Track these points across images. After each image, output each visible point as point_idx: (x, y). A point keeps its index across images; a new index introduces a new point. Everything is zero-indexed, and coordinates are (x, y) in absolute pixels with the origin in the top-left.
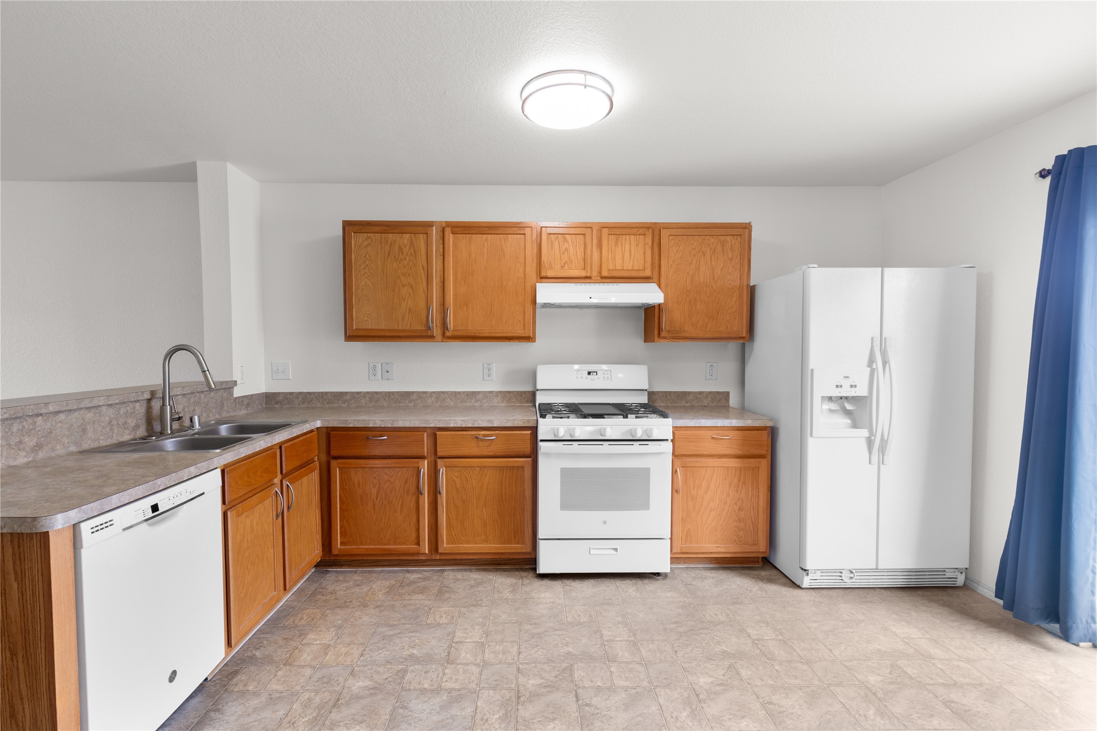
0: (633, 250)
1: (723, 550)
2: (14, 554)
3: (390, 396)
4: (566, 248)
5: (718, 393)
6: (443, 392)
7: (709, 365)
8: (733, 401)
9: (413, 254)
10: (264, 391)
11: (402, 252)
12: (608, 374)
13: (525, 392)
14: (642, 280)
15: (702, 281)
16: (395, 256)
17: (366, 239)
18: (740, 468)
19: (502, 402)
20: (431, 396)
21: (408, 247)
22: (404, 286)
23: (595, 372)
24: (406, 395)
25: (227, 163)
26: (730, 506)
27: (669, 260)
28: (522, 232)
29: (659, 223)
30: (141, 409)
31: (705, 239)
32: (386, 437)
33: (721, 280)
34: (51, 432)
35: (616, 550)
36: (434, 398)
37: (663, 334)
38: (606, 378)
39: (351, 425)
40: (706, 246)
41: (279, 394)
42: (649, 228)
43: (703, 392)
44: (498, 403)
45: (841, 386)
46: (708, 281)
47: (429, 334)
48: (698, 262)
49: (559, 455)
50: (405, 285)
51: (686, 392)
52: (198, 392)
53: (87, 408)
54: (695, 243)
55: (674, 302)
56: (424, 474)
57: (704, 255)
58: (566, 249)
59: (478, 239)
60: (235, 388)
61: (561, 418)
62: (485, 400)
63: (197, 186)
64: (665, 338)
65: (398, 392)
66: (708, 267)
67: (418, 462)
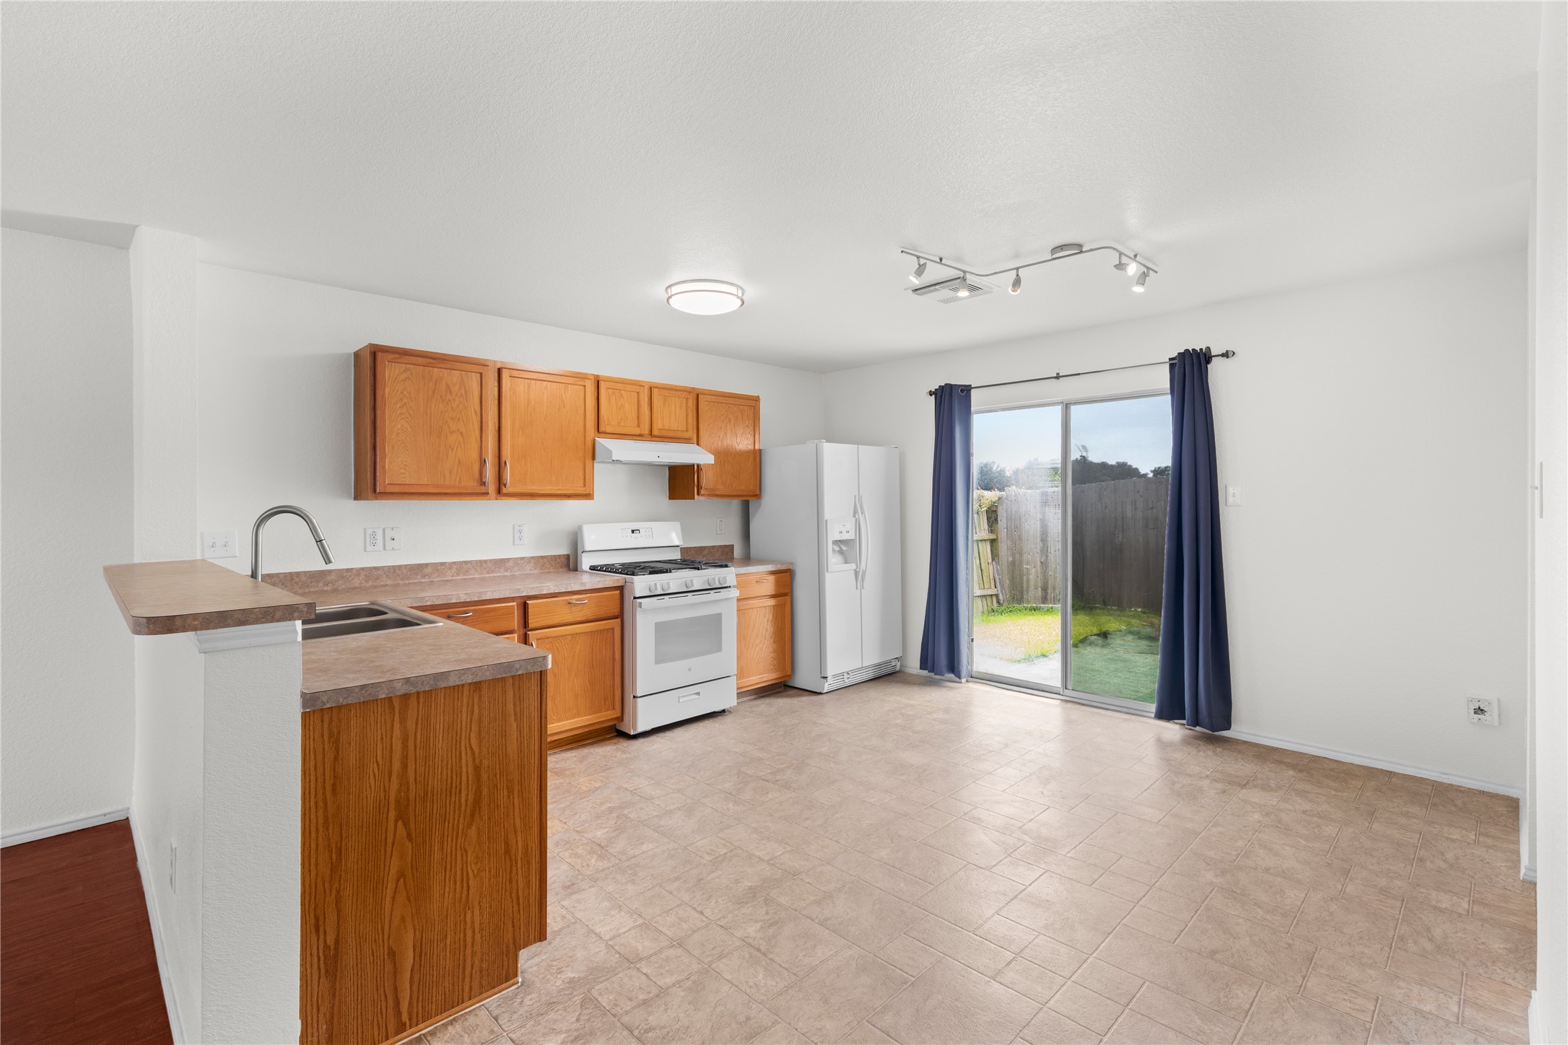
0: (677, 412)
1: (765, 679)
2: (514, 695)
3: (395, 572)
4: (622, 404)
5: (726, 546)
7: (719, 520)
8: (737, 553)
9: (464, 395)
11: (451, 392)
12: (649, 531)
13: (560, 556)
14: (685, 440)
16: (441, 396)
17: (404, 372)
18: (773, 606)
19: (535, 569)
20: (450, 568)
21: (457, 386)
22: (453, 432)
23: (639, 530)
24: (419, 568)
27: (705, 423)
32: (471, 614)
35: (698, 694)
37: (702, 492)
40: (730, 413)
42: (690, 392)
43: (715, 546)
44: (530, 570)
45: (841, 533)
48: (726, 427)
49: (654, 611)
57: (730, 422)
58: (622, 406)
62: (516, 568)
64: (703, 495)
65: (406, 566)
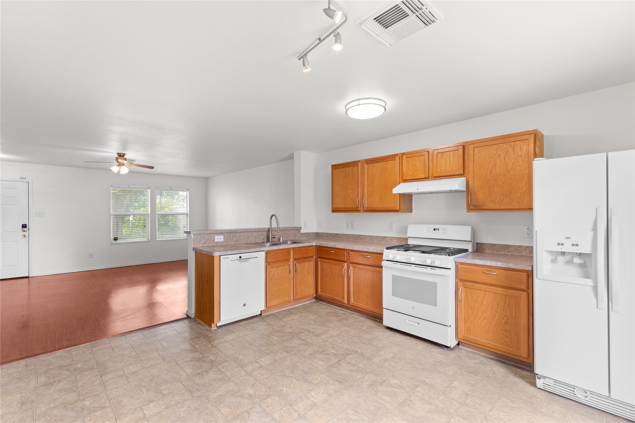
0: (451, 160)
1: (493, 347)
3: (353, 236)
4: (415, 164)
6: (373, 236)
7: (526, 228)
9: (353, 175)
10: (315, 232)
11: (349, 175)
12: (445, 230)
13: (407, 238)
14: (458, 176)
15: (498, 173)
16: (347, 177)
17: (338, 171)
18: (506, 295)
19: (398, 242)
21: (351, 173)
23: (438, 229)
24: (359, 236)
25: (301, 151)
26: (498, 319)
27: (475, 162)
28: (394, 159)
29: (468, 142)
30: (265, 234)
31: (499, 146)
33: (513, 171)
34: (240, 237)
35: (419, 324)
36: (369, 238)
37: (471, 207)
38: (444, 233)
39: (323, 246)
40: (500, 150)
41: (319, 233)
42: (460, 146)
43: (522, 246)
44: (395, 243)
45: (562, 244)
46: (503, 173)
47: (358, 209)
48: (495, 161)
49: (391, 268)
50: (350, 189)
51: (508, 245)
52: (286, 230)
53: (249, 232)
54: (493, 149)
55: (478, 187)
56: (345, 269)
57: (499, 156)
59: (377, 165)
60: (301, 230)
61: (399, 251)
62: (390, 241)
63: (294, 160)
64: (472, 210)
65: (356, 235)
66: (502, 163)
67: (343, 263)
